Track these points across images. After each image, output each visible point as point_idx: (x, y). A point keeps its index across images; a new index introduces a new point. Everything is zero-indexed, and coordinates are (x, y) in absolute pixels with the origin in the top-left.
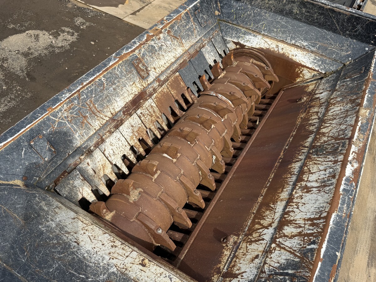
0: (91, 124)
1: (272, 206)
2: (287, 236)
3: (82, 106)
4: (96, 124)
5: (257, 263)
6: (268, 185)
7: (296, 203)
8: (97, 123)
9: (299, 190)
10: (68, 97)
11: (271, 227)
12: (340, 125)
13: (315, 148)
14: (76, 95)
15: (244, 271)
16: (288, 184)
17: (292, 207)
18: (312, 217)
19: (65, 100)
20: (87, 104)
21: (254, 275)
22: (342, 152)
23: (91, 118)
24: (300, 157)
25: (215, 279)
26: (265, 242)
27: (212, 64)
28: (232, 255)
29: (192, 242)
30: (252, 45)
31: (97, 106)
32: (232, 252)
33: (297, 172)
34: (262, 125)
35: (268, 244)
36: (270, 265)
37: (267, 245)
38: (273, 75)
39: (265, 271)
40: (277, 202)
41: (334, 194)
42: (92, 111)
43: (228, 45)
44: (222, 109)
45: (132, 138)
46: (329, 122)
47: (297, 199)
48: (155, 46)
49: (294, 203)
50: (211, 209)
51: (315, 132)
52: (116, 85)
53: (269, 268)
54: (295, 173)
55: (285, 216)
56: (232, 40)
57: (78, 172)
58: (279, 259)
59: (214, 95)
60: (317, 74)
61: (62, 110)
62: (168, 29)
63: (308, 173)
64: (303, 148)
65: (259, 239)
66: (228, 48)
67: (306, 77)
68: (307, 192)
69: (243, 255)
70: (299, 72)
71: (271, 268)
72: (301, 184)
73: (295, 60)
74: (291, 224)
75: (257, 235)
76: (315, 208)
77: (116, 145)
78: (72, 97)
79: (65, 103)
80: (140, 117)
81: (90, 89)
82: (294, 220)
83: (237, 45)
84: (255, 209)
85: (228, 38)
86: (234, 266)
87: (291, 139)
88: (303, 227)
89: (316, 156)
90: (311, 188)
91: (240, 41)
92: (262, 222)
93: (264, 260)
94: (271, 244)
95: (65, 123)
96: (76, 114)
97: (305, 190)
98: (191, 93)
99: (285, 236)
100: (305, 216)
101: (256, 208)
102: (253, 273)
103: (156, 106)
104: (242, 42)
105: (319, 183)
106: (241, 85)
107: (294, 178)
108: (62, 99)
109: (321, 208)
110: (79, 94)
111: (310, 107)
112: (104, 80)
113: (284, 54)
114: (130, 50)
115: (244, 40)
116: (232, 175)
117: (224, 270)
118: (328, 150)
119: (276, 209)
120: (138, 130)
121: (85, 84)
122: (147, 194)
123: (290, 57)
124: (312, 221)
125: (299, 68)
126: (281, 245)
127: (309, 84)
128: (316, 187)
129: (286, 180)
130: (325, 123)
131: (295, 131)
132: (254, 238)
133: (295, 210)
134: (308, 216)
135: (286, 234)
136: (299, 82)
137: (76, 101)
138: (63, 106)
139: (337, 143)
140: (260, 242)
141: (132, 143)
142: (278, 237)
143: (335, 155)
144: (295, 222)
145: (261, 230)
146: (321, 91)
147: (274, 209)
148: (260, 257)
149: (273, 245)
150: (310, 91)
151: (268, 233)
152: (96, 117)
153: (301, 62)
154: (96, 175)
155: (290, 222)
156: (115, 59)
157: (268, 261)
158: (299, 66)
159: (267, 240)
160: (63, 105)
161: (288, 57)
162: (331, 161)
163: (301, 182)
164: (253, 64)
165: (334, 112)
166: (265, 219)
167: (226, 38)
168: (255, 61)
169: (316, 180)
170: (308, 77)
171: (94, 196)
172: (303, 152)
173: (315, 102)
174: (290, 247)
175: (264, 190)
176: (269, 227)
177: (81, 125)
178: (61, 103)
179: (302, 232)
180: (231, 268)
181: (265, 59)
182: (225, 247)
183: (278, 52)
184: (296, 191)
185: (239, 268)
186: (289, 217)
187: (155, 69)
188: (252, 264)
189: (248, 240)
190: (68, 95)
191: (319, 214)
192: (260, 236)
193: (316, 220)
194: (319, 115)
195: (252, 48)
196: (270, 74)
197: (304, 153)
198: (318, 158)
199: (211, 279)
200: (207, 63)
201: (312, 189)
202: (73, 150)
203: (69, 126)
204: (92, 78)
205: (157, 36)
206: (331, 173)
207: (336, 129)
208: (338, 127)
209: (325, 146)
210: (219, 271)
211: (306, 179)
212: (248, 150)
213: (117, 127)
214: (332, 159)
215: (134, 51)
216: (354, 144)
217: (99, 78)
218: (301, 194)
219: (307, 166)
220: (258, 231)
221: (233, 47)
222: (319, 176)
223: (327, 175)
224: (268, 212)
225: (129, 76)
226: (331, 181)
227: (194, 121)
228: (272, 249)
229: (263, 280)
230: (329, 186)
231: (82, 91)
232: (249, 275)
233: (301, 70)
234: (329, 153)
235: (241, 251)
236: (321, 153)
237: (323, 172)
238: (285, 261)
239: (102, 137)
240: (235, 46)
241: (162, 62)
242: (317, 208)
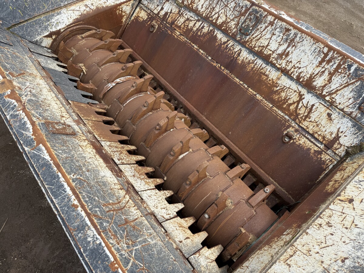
0: (136, 218)
1: (278, 88)
2: (326, 85)
3: (112, 219)
4: (135, 213)
5: (337, 117)
6: (246, 86)
7: (293, 67)
8: (133, 211)
9: (279, 61)
10: (95, 233)
11: (304, 95)
12: (226, 6)
13: (237, 34)
14: (95, 221)
15: (337, 129)
16: (263, 68)
17: (295, 72)
18: (320, 59)
19: (102, 238)
20: (108, 212)
21: (349, 121)
22: (264, 16)
23: (127, 215)
24: (236, 50)
25: (326, 158)
26: (317, 105)
28: (308, 136)
30: (64, 24)
31: (111, 201)
32: (305, 136)
33: (254, 57)
35: (322, 102)
36: (347, 106)
38: (107, 32)
39: (350, 112)
40: (277, 83)
41: (309, 36)
42: (119, 210)
45: (146, 183)
46: (213, 14)
47: (288, 66)
48: (29, 98)
49: (291, 70)
51: (214, 29)
52: (82, 165)
53: (350, 108)
54: (253, 59)
55: (301, 80)
56: (43, 36)
57: (192, 257)
58: (346, 97)
59: (114, 84)
60: (134, 2)
61: (118, 248)
62: (7, 73)
63: (264, 49)
64: (226, 44)
65: (309, 109)
66: (46, 47)
67: (128, 12)
68: (287, 55)
69: (318, 126)
70: (120, 12)
71: (351, 106)
72: (273, 58)
73: (110, 5)
74: (314, 78)
75: (303, 110)
76: (311, 54)
77: (156, 202)
78: (99, 227)
79: (107, 239)
80: (123, 164)
81: (87, 199)
82: (311, 75)
83: (52, 37)
84: (268, 105)
85: (37, 38)
86: (324, 138)
87: (202, 52)
88: (325, 70)
89: (248, 37)
90: (285, 51)
91: (51, 30)
92: (290, 102)
93: (337, 110)
94: (324, 100)
95: (136, 250)
96: (123, 231)
97: (284, 56)
98: (95, 106)
99: (324, 86)
100: (314, 65)
101: (268, 103)
102: (346, 122)
103: (110, 141)
104: (54, 30)
105: (285, 44)
106: (113, 57)
107: (259, 62)
108: (98, 242)
109: (316, 50)
110: (95, 216)
111: (173, 23)
112: (73, 176)
113: (98, 8)
115: (53, 27)
116: (203, 116)
117: (322, 147)
118: (251, 25)
119: (285, 86)
120: (138, 173)
121: (76, 202)
123: (105, 6)
124: (325, 61)
125: (118, 9)
126: (332, 92)
127: (135, 15)
128: (288, 47)
129: (256, 69)
130: (212, 17)
131: (193, 45)
132: (304, 113)
133: (300, 71)
134: (316, 63)
135: (323, 85)
136: (126, 21)
137: (105, 224)
138: (112, 244)
139: (250, 14)
140: (313, 109)
141: (153, 186)
142: (321, 92)
143: (262, 22)
144: (315, 74)
145: (300, 105)
146: (160, 8)
147: (284, 88)
148: (331, 113)
149: (327, 98)
150: (147, 17)
151: (309, 99)
152: (125, 208)
153: (115, 2)
155: (311, 79)
157: (341, 107)
158: (117, 7)
159: (317, 102)
160: (110, 243)
161: (103, 7)
162: (266, 27)
163: (270, 56)
164: (85, 38)
165: (204, 6)
166: (289, 98)
167: (35, 40)
168: (83, 35)
169: (279, 45)
170: (129, 10)
172: (232, 46)
173: (170, 18)
174: (339, 85)
175: (249, 91)
176: (303, 97)
177: (137, 230)
178: (107, 246)
179: (330, 72)
180: (325, 140)
181: (86, 26)
182: (294, 141)
183: (91, 10)
184: (279, 64)
185: (330, 133)
186: (305, 77)
187: (63, 117)
188: (334, 121)
189: (302, 119)
190: (92, 232)
191: (322, 53)
192: (306, 107)
193: (327, 57)
194: (193, 19)
195: (68, 27)
196: (104, 33)
197: (234, 45)
198: (252, 36)
199: (324, 161)
200: (60, 72)
201: (287, 51)
203: (139, 247)
204: (68, 189)
205: (15, 88)
206: (281, 31)
207: (229, 11)
208: (228, 9)
209: (243, 26)
210: (320, 153)
211: (271, 52)
213: (137, 192)
214: (265, 25)
215: (33, 123)
216: (261, 4)
217: (71, 181)
218: (285, 61)
219: (255, 47)
220: (299, 107)
221: (49, 42)
222: (277, 41)
223: (281, 35)
224: (283, 94)
225: (70, 146)
226: (290, 34)
228: (331, 101)
229: (360, 115)
230: (296, 37)
231: (90, 210)
232: (346, 126)
233: (121, 9)
234: (255, 26)
235: (311, 127)
236: (250, 31)
237: (274, 37)
238: (352, 94)
239: (149, 214)
241: (54, 105)
242: (313, 53)
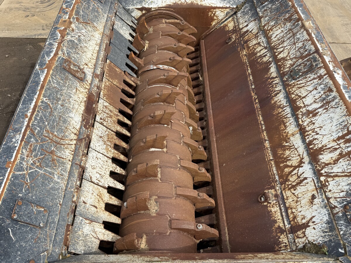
0: (63, 157)
1: (287, 144)
2: (330, 164)
3: (42, 141)
4: (67, 154)
5: (319, 203)
6: (264, 128)
7: (312, 130)
8: (67, 152)
9: (304, 117)
10: (20, 139)
11: (304, 163)
12: (295, 44)
13: (286, 75)
14: (28, 133)
15: (311, 216)
16: (287, 118)
17: (311, 136)
18: (340, 134)
19: (20, 144)
20: (45, 136)
21: (327, 215)
22: (319, 66)
23: (58, 150)
24: (277, 89)
25: (283, 240)
26: (309, 180)
27: (130, 38)
28: (283, 208)
29: (225, 218)
30: (157, 5)
31: (56, 133)
32: (280, 206)
33: (287, 103)
34: (208, 78)
35: (315, 180)
36: (335, 198)
37: (316, 182)
38: (190, 27)
39: (334, 205)
40: (289, 139)
41: (345, 106)
42: (55, 142)
43: (133, 14)
44: (174, 78)
45: (107, 149)
46: (280, 47)
47: (309, 126)
48: (73, 39)
49: (308, 131)
50: (219, 177)
51: (272, 61)
52: (61, 99)
53: (336, 200)
54: (285, 104)
55: (310, 147)
56: (136, 7)
57: (81, 218)
58: (340, 187)
59: (155, 68)
60: (230, 11)
61: (24, 158)
62: (75, 17)
63: (299, 99)
64: (273, 80)
65: (300, 180)
67: (220, 18)
68: (315, 115)
69: (297, 203)
70: (212, 15)
71: (338, 200)
72: (301, 112)
73: (205, 5)
74: (323, 151)
75: (295, 177)
76: (336, 125)
77: (98, 165)
78: (26, 137)
79: (22, 148)
80: (102, 124)
81: (38, 118)
82: (323, 146)
83: (142, 11)
84: (269, 155)
85: (130, 7)
86: (295, 217)
87: (251, 78)
88: (339, 148)
89: (294, 81)
90: (315, 110)
91: (144, 6)
92: (289, 163)
93: (324, 196)
94: (318, 179)
95: (36, 171)
96: (41, 155)
97: (311, 115)
98: (129, 76)
99: (327, 164)
100: (332, 138)
101: (270, 154)
102: (324, 214)
103: (109, 104)
104: (146, 6)
105: (319, 103)
106: (173, 47)
107: (288, 110)
108: (16, 145)
109: (343, 123)
110: (31, 130)
111: (246, 42)
112: (46, 100)
113: (193, 3)
114: (52, 55)
115: (147, 3)
116: (214, 137)
117: (287, 227)
118: (303, 70)
119: (293, 145)
120: (108, 139)
121: (29, 114)
122: (164, 197)
123: (199, 4)
124: (344, 138)
125: (211, 11)
126: (331, 174)
127: (225, 23)
128: (319, 108)
129: (281, 116)
130: (277, 49)
131: (249, 69)
132: (294, 182)
133: (316, 137)
134: (335, 136)
135: (327, 162)
136: (215, 25)
137: (32, 139)
138: (22, 152)
139: (308, 60)
140: (303, 182)
141: (111, 156)
142: (320, 169)
143: (313, 72)
144: (326, 147)
145: (295, 171)
146: (245, 24)
147: (292, 146)
148: (317, 196)
149: (322, 179)
150: (232, 28)
151: (307, 170)
152: (62, 146)
153: (211, 4)
154: (98, 210)
155: (321, 150)
156: (43, 72)
157: (329, 195)
158: (211, 9)
159: (311, 177)
160: (22, 151)
161: (197, 4)
162: (314, 79)
163: (300, 109)
164: (168, 23)
165: (278, 36)
166: (290, 160)
167: (128, 8)
168: (167, 21)
169: (314, 101)
170: (222, 16)
171: (110, 233)
172: (276, 84)
173: (248, 36)
174: (341, 171)
175: (263, 134)
176: (302, 165)
177: (53, 163)
178: (18, 151)
179: (342, 153)
180: (294, 221)
181: (175, 14)
182: (267, 205)
183: (185, 3)
184: (302, 120)
185: (303, 217)
186: (316, 146)
187: (87, 65)
188: (314, 206)
189: (288, 186)
190: (19, 137)
191: (346, 129)
192: (299, 177)
193: (348, 136)
194: (262, 45)
195: (159, 9)
196: (187, 27)
197: (278, 83)
198: (297, 82)
199: (280, 242)
200: (126, 39)
201: (317, 111)
202: (62, 196)
203: (42, 172)
204: (33, 104)
205: (69, 28)
206: (324, 89)
207: (294, 50)
208: (294, 47)
209: (296, 68)
210: (281, 231)
211: (303, 105)
212: (212, 106)
213: (88, 146)
214: (314, 76)
215: (56, 54)
216: (324, 55)
217: (40, 101)
218: (309, 120)
219: (293, 94)
220: (293, 173)
221: (138, 14)
222: (314, 97)
223: (322, 92)
224: (287, 153)
225: (68, 83)
226: (330, 95)
227: (155, 102)
228: (324, 183)
229: (341, 215)
230: (333, 100)
231: (32, 124)
232: (321, 218)
233: (214, 13)
234: (306, 73)
235: (290, 200)
236: (298, 76)
237: (315, 92)
238: (348, 187)
239: (80, 166)
240: (141, 12)
241: (89, 55)
242: (339, 125)
